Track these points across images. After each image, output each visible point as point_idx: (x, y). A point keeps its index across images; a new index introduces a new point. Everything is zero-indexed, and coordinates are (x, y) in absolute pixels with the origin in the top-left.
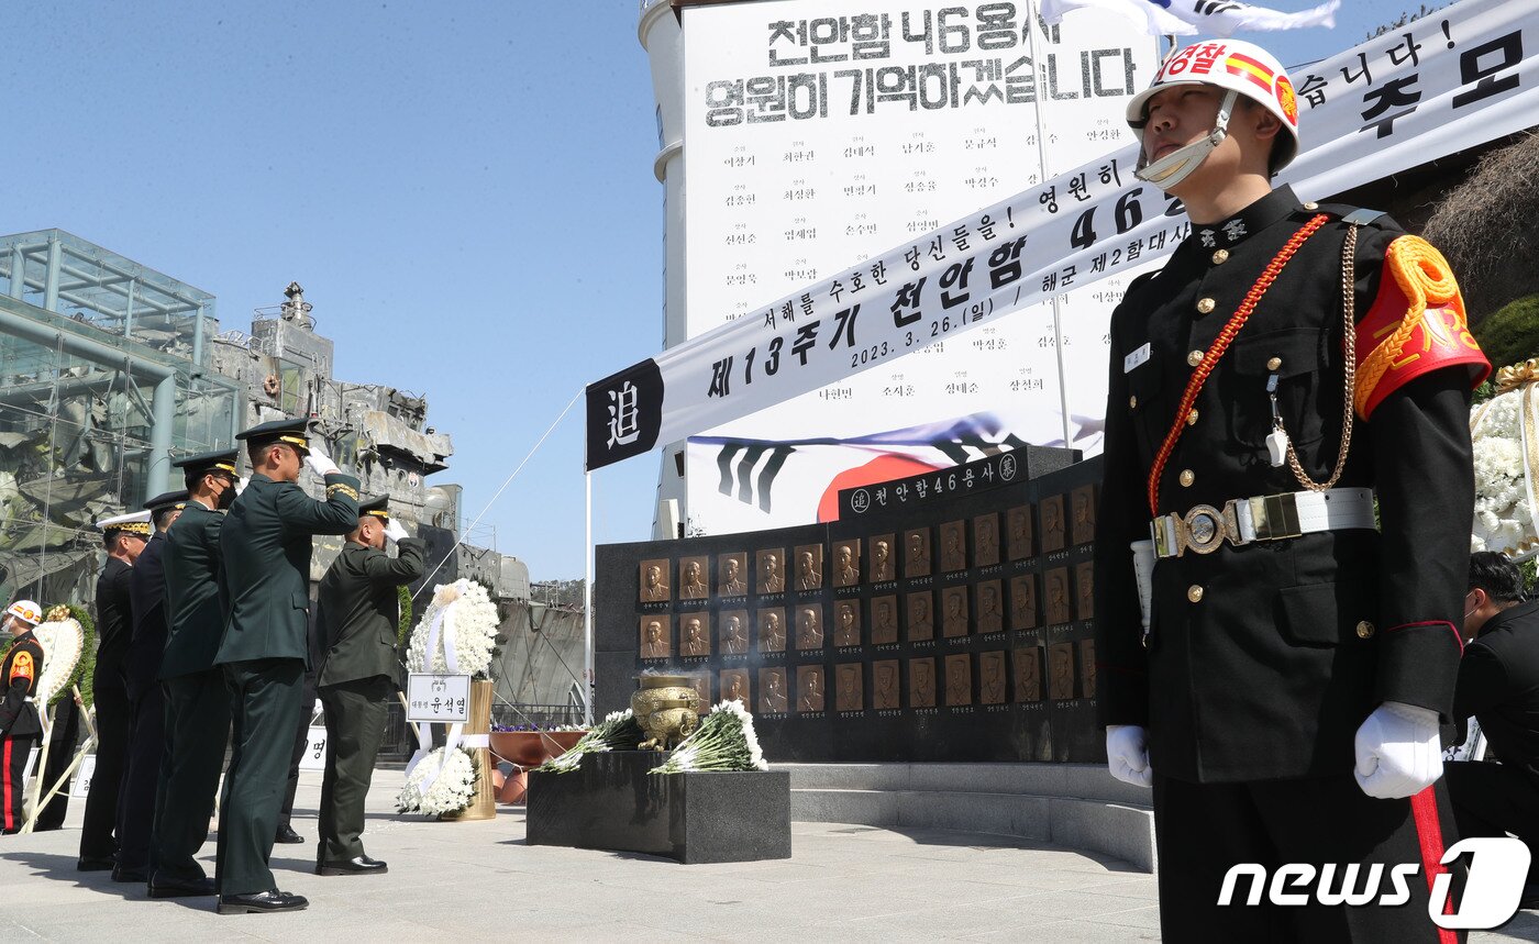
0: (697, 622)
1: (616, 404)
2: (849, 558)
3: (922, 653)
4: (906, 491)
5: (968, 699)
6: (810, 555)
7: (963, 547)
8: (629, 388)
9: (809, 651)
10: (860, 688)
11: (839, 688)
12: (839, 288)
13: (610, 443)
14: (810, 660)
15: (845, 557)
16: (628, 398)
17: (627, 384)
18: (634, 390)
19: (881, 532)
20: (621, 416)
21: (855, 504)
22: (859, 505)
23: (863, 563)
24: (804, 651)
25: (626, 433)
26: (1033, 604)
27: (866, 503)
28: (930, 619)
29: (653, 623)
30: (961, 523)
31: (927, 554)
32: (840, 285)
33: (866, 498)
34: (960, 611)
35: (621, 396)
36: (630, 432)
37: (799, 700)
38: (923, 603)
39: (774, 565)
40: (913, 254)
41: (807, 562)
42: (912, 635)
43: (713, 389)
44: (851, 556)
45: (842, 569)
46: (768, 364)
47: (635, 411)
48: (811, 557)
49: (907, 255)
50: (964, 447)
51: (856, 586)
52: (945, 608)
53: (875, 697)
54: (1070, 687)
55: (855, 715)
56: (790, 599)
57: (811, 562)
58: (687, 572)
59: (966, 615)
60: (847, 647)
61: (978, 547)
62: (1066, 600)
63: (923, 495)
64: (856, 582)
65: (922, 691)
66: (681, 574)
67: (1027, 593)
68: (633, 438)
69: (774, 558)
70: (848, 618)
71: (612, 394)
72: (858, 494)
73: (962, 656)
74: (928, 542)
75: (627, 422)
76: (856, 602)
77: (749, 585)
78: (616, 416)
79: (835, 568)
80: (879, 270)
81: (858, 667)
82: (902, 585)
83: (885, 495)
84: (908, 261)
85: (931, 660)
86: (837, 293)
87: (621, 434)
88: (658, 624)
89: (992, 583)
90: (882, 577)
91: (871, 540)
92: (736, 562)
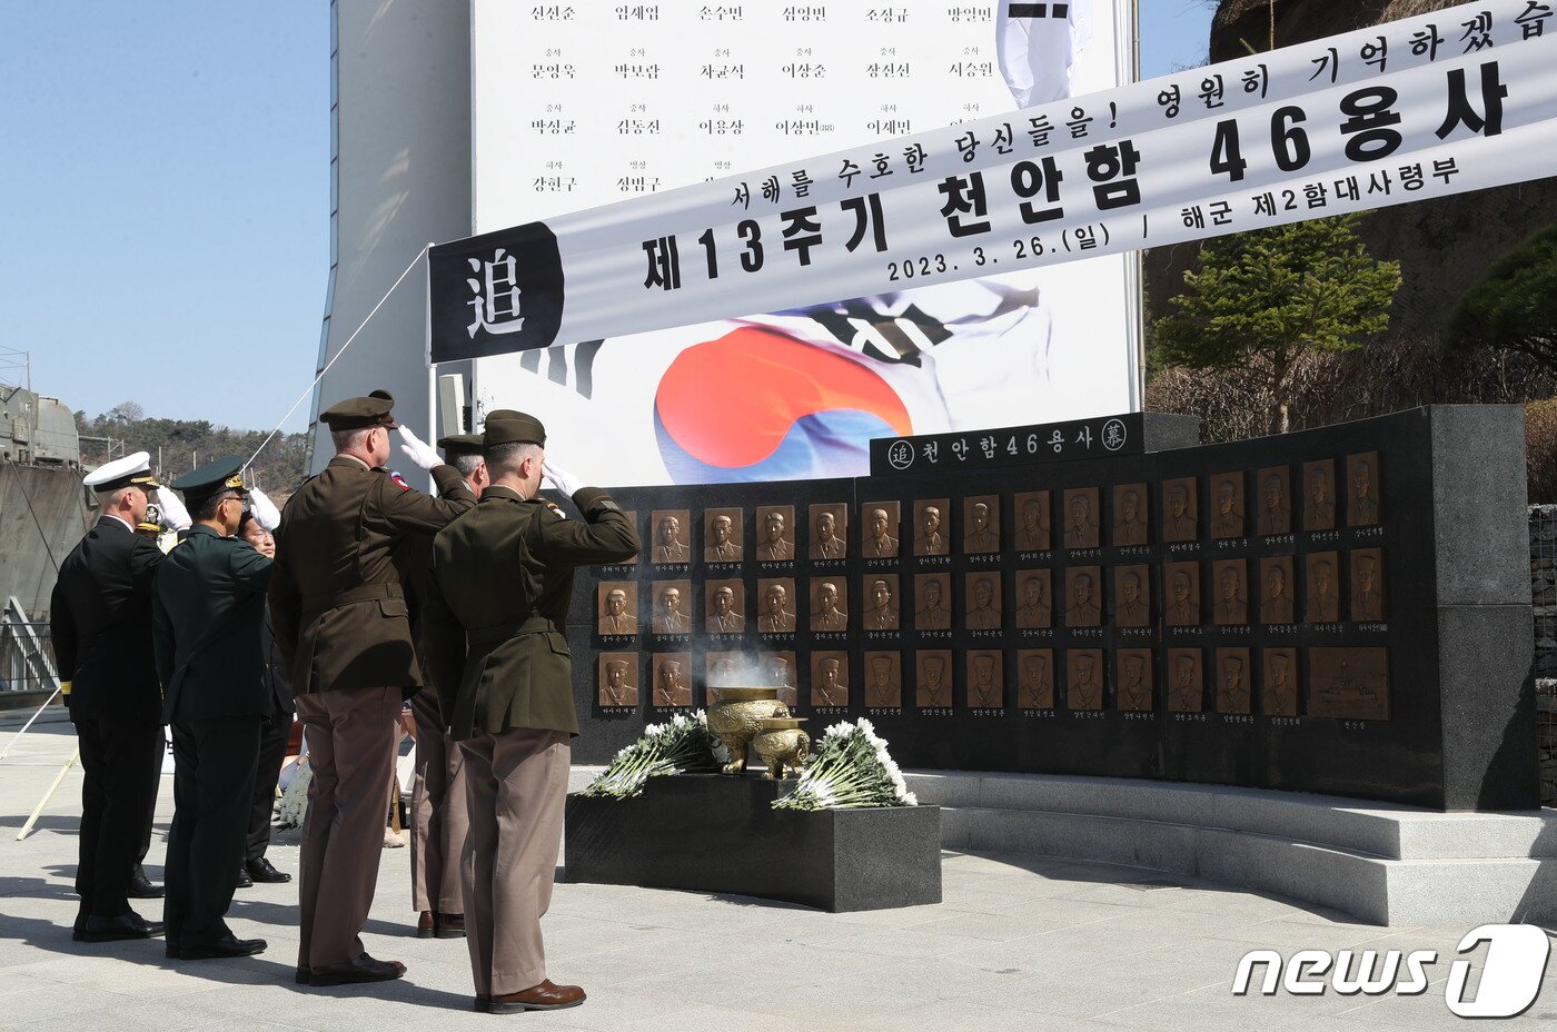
0: (675, 592)
1: (481, 277)
2: (885, 523)
3: (985, 643)
4: (965, 448)
5: (1049, 703)
6: (831, 516)
7: (1046, 523)
8: (504, 257)
9: (827, 633)
10: (898, 681)
11: (869, 681)
12: (854, 170)
13: (472, 329)
14: (830, 643)
15: (880, 523)
16: (500, 272)
17: (499, 253)
18: (511, 262)
19: (932, 496)
20: (491, 295)
21: (893, 458)
22: (898, 459)
23: (906, 531)
24: (821, 633)
25: (499, 319)
26: (1146, 599)
27: (908, 458)
28: (998, 604)
29: (616, 592)
30: (1045, 495)
31: (996, 527)
32: (856, 167)
33: (909, 452)
34: (1039, 598)
35: (489, 267)
36: (509, 318)
37: (814, 692)
38: (989, 585)
39: (781, 526)
40: (969, 142)
41: (827, 525)
42: (971, 622)
43: (652, 278)
44: (888, 521)
45: (875, 537)
46: (745, 257)
47: (516, 292)
48: (833, 519)
49: (959, 142)
50: (850, 320)
51: (893, 559)
52: (1019, 593)
53: (918, 693)
54: (1198, 699)
55: (888, 713)
56: (804, 570)
57: (832, 525)
58: (661, 528)
59: (1049, 603)
60: (880, 632)
61: (1068, 525)
62: (1196, 599)
63: (990, 455)
64: (894, 553)
65: (984, 689)
66: (653, 531)
67: (1139, 586)
68: (515, 327)
69: (780, 517)
70: (883, 596)
71: (475, 264)
72: (899, 446)
73: (1041, 652)
74: (996, 514)
75: (502, 303)
76: (894, 577)
77: (745, 547)
78: (483, 293)
79: (866, 533)
80: (917, 154)
81: (896, 656)
82: (958, 563)
83: (935, 451)
84: (961, 149)
85: (998, 654)
86: (850, 175)
87: (491, 318)
88: (622, 593)
89: (1088, 569)
90: (932, 551)
91: (917, 505)
92: (728, 519)
